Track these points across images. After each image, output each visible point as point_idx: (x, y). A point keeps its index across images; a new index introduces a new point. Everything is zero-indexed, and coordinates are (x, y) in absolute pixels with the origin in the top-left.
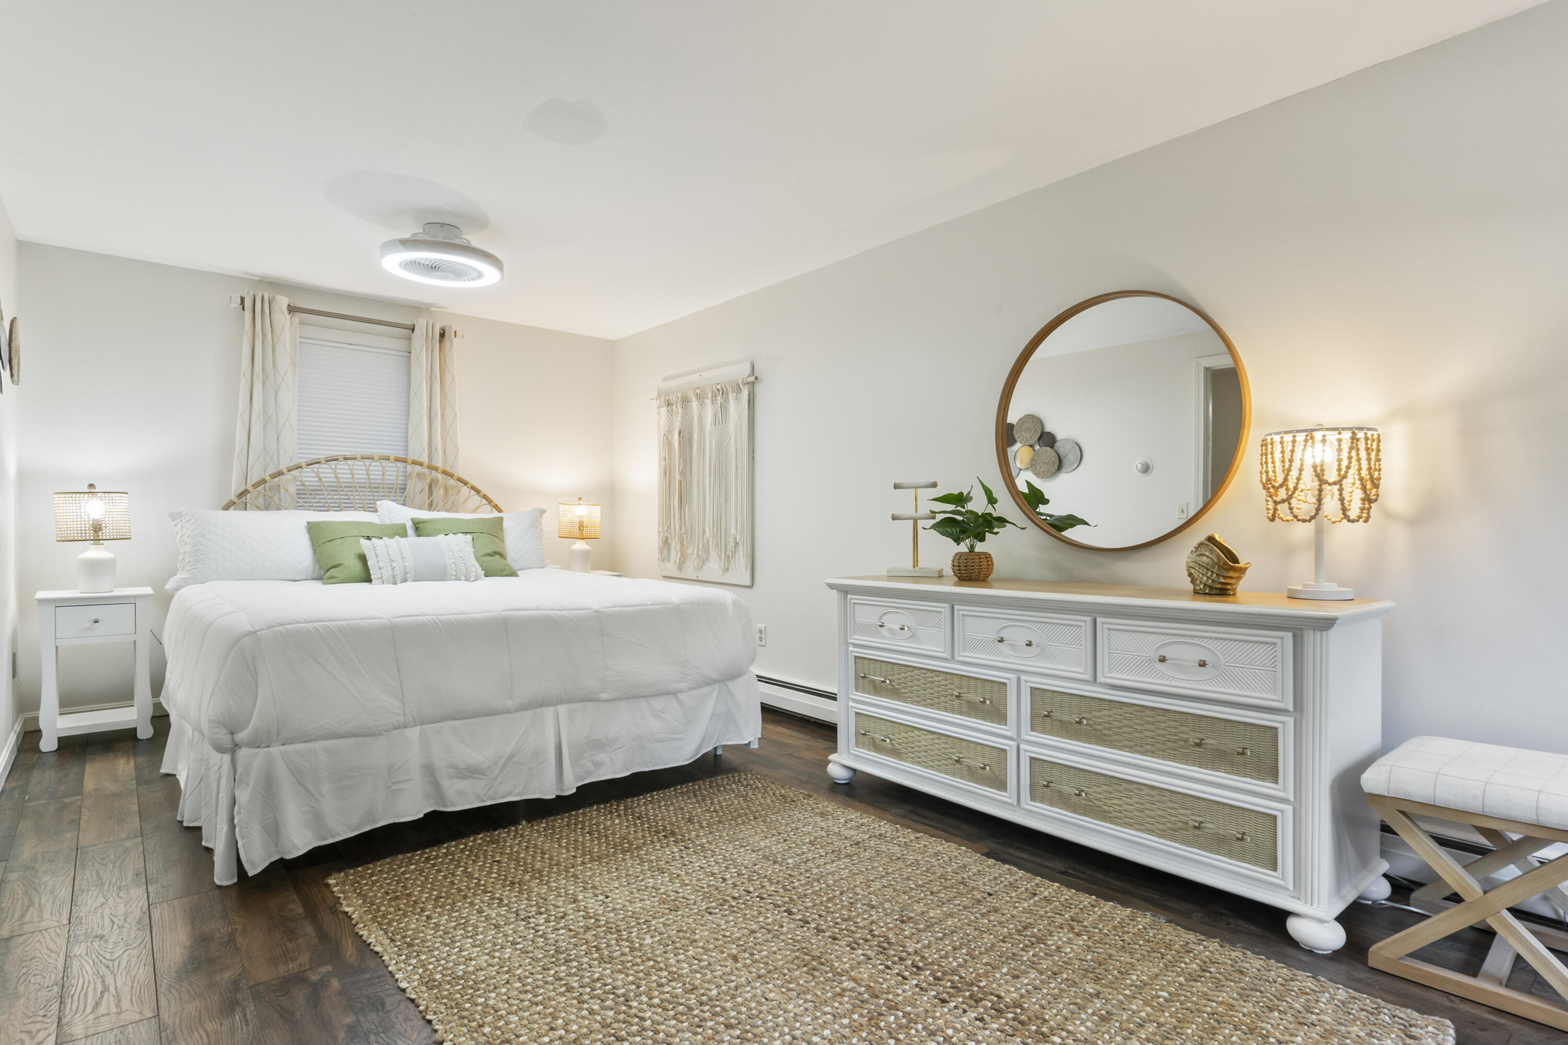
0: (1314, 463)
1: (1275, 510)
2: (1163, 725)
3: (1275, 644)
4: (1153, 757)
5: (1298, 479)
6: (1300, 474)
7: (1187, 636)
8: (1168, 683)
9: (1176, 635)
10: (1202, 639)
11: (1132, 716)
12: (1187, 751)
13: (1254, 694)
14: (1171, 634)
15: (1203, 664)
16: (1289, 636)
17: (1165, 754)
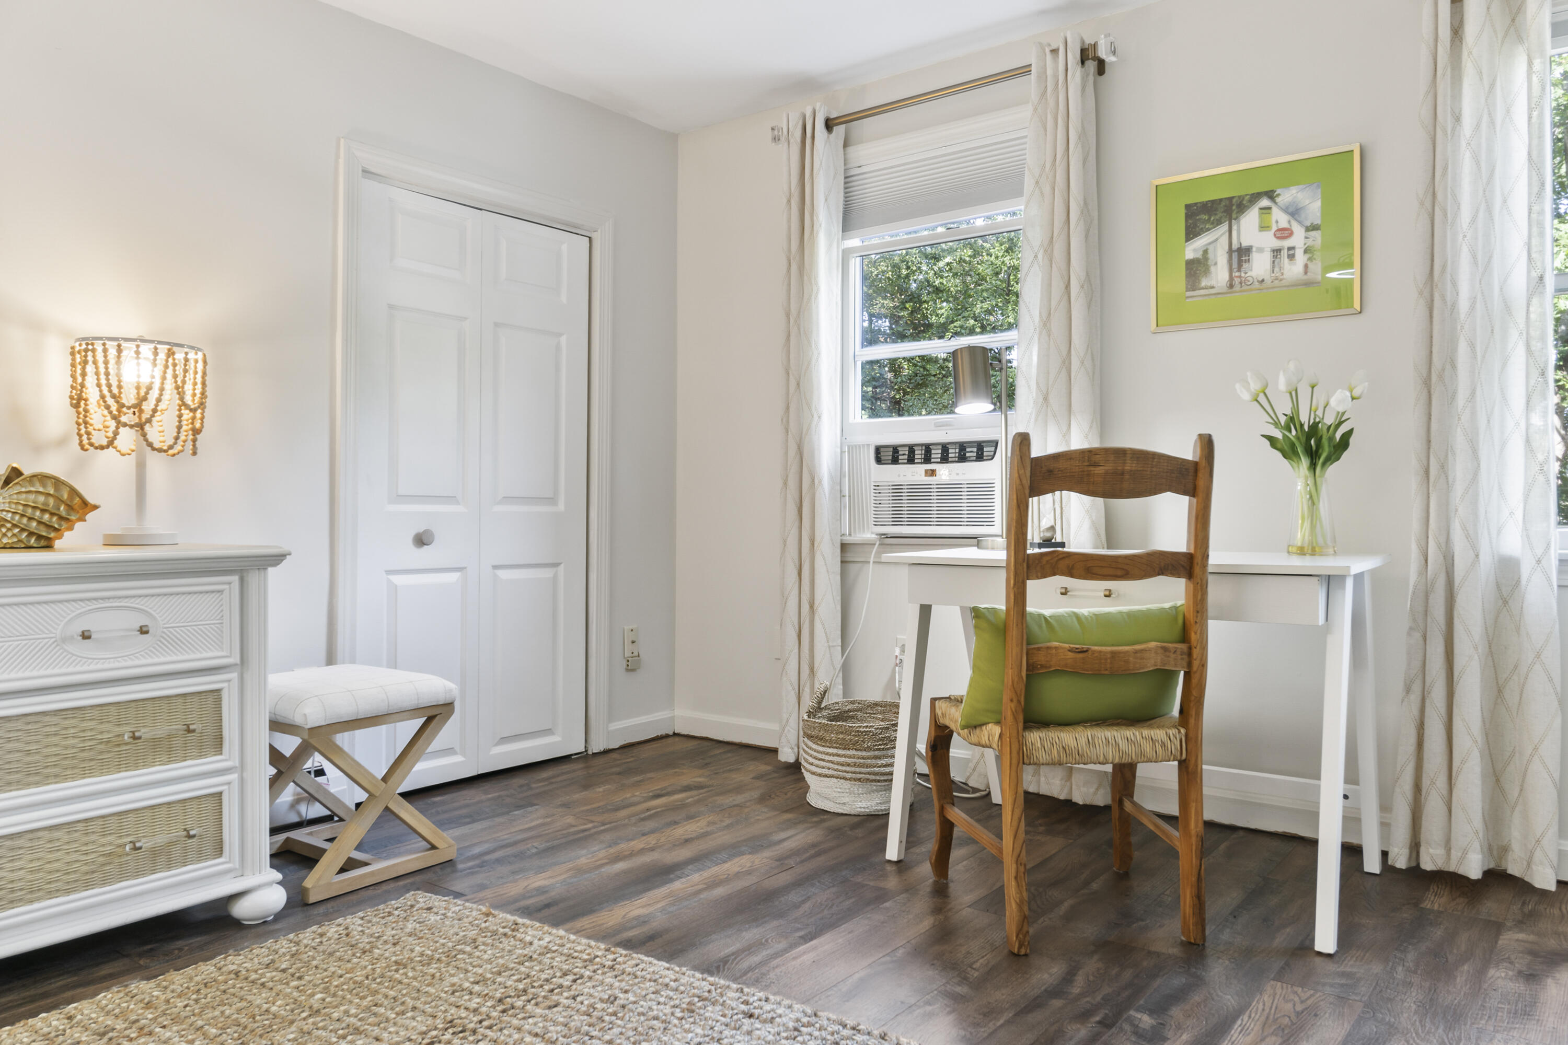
0: (138, 383)
1: (116, 433)
2: (72, 731)
3: (221, 592)
4: (56, 783)
5: (159, 400)
6: (161, 395)
7: (114, 598)
8: (85, 668)
9: (96, 599)
10: (133, 600)
11: (19, 733)
12: (109, 755)
13: (198, 656)
14: (89, 600)
15: (143, 631)
16: (235, 579)
17: (76, 771)
